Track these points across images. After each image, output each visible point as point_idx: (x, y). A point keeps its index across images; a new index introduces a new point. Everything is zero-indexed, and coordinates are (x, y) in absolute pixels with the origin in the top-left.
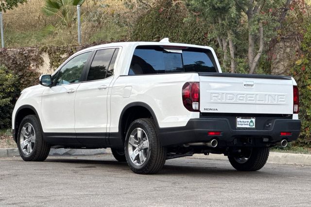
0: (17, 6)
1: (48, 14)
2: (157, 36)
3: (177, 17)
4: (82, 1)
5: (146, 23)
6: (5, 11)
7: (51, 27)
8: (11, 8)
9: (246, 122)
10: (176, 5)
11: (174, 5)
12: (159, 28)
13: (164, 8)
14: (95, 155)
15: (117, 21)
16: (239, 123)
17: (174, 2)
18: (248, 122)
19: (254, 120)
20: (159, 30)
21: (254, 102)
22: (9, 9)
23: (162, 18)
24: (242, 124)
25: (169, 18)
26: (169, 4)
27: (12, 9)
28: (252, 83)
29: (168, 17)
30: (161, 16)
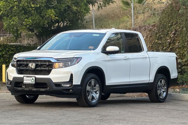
1: (124, 10)
2: (172, 22)
4: (145, 1)
6: (102, 8)
8: (105, 6)
12: (173, 17)
14: (117, 97)
29: (178, 10)
30: (174, 9)
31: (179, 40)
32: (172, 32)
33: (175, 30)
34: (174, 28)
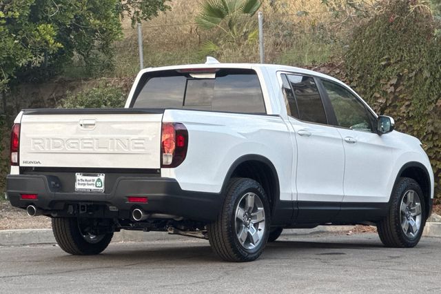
0: (156, 15)
1: (206, 26)
2: (386, 57)
3: (418, 29)
4: (257, 6)
5: (368, 38)
7: (211, 45)
8: (148, 18)
9: (90, 181)
10: (415, 11)
11: (411, 10)
12: (390, 45)
13: (397, 16)
15: (321, 36)
16: (80, 182)
17: (411, 6)
18: (93, 180)
19: (102, 177)
20: (389, 48)
21: (90, 150)
22: (145, 19)
23: (393, 31)
24: (85, 184)
25: (405, 31)
26: (403, 10)
27: (150, 19)
28: (93, 122)
29: (402, 29)
30: (392, 27)
31: (408, 100)
32: (388, 81)
33: (399, 75)
34: (395, 71)
